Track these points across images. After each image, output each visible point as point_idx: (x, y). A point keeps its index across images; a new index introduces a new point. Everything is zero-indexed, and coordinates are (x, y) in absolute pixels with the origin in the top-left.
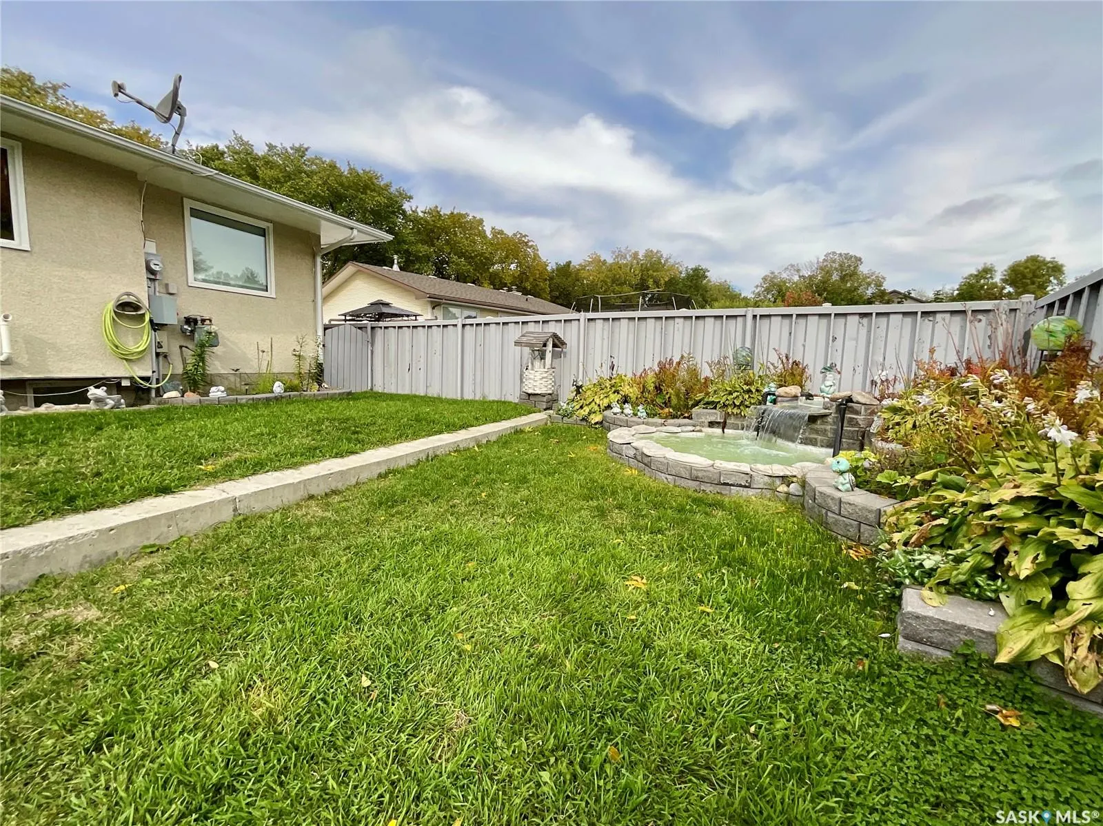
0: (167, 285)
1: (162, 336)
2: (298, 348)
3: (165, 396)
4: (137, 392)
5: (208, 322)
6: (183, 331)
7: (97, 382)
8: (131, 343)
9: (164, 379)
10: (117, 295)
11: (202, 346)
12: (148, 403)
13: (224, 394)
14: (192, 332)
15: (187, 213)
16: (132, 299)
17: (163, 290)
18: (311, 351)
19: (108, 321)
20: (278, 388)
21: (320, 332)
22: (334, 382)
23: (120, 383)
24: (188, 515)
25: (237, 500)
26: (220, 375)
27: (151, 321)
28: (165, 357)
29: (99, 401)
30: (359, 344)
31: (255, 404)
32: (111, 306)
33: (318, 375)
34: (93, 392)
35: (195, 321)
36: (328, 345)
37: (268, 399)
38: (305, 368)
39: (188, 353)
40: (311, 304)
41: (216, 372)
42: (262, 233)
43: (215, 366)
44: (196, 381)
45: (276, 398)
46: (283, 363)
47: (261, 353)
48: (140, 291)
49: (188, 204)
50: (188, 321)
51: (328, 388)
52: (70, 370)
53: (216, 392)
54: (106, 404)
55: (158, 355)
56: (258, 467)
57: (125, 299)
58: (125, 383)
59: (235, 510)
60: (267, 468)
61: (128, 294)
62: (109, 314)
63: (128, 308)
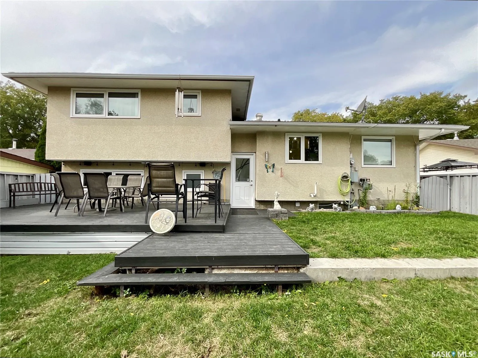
0: (355, 168)
1: (353, 186)
2: (406, 189)
3: (353, 208)
4: (345, 206)
5: (368, 180)
6: (360, 184)
7: (335, 202)
8: (344, 189)
9: (352, 202)
10: (342, 174)
11: (366, 189)
12: (347, 210)
13: (376, 209)
14: (363, 184)
15: (362, 140)
16: (346, 175)
17: (354, 170)
18: (414, 190)
19: (339, 182)
20: (398, 208)
21: (418, 181)
22: (426, 205)
23: (340, 203)
24: (398, 271)
25: (417, 270)
26: (371, 200)
27: (351, 181)
28: (353, 193)
29: (335, 209)
30: (442, 186)
31: (390, 215)
32: (340, 177)
33: (417, 202)
34: (334, 206)
35: (364, 180)
36: (423, 187)
37: (394, 213)
38: (410, 198)
39: (361, 192)
40: (414, 169)
41: (369, 199)
42: (390, 141)
43: (370, 197)
44: (363, 203)
45: (398, 213)
46: (400, 196)
47: (389, 192)
48: (347, 171)
49: (363, 138)
50: (361, 180)
51: (423, 209)
52: (328, 198)
53: (373, 208)
54: (337, 210)
55: (351, 193)
56: (418, 254)
57: (344, 175)
58: (342, 203)
59: (416, 274)
60: (424, 256)
61: (345, 173)
62: (339, 180)
63: (345, 178)
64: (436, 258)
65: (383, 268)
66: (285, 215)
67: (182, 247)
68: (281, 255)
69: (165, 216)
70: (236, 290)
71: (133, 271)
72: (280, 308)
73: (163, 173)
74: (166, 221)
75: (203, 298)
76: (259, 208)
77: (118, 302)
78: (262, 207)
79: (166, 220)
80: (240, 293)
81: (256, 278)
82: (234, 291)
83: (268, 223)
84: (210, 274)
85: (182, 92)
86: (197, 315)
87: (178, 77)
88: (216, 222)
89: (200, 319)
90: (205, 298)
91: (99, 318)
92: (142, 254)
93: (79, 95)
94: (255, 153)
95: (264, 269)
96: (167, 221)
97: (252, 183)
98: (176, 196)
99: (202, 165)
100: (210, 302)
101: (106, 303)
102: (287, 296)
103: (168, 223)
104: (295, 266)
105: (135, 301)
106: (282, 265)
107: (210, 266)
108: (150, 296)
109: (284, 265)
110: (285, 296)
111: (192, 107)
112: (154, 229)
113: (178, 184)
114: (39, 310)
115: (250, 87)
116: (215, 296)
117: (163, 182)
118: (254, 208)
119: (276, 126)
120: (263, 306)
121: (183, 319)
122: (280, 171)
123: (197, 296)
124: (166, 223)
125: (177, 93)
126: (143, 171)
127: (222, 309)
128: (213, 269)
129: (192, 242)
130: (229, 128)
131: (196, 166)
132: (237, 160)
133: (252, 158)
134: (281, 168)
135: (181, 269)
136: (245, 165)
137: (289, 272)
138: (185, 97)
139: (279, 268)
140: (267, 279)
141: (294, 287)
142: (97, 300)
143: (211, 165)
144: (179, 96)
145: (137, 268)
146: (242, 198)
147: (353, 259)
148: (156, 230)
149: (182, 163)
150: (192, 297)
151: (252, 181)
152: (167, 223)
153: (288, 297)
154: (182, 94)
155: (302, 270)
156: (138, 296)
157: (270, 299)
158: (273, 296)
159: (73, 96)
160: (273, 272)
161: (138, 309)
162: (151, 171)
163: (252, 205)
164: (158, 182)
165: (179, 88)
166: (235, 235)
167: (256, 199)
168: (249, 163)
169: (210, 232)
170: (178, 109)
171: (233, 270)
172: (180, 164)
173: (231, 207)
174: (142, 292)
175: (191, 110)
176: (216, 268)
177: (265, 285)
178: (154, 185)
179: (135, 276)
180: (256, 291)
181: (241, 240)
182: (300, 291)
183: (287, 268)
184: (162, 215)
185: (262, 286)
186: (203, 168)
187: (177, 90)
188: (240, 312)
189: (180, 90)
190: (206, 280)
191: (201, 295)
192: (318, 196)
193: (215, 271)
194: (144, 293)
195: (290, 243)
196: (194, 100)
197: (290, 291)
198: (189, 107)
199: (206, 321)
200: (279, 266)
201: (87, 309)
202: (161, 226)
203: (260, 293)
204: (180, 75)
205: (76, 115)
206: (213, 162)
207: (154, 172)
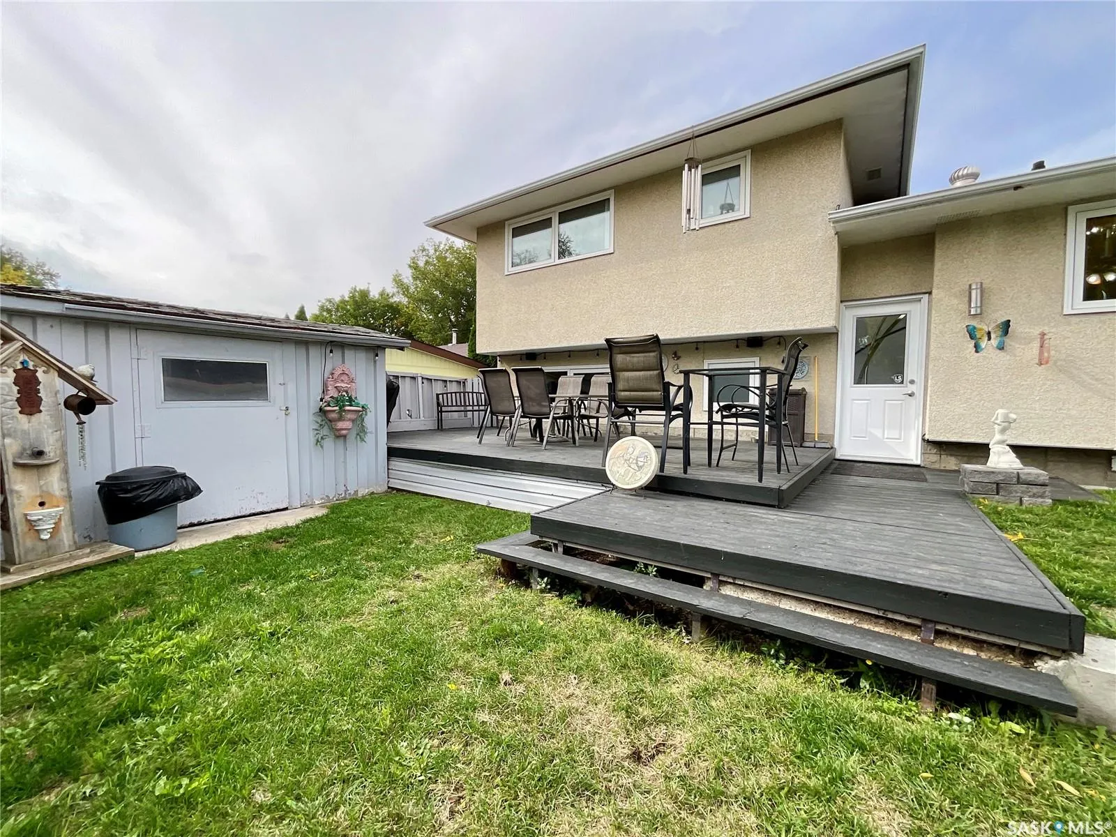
66: (1035, 490)
67: (661, 520)
68: (946, 594)
69: (636, 453)
70: (777, 652)
71: (560, 549)
72: (912, 747)
73: (637, 358)
74: (637, 463)
75: (687, 642)
76: (937, 466)
77: (528, 596)
78: (951, 463)
79: (637, 461)
80: (787, 663)
81: (839, 635)
82: (770, 652)
83: (955, 505)
84: (715, 592)
85: (697, 167)
86: (659, 669)
87: (688, 134)
88: (760, 480)
89: (663, 680)
90: (692, 643)
91: (495, 611)
92: (576, 519)
93: (518, 232)
94: (930, 293)
95: (881, 622)
96: (640, 464)
97: (911, 389)
98: (664, 413)
99: (755, 343)
100: (698, 656)
101: (511, 593)
102: (951, 724)
103: (641, 467)
104: (1015, 644)
105: (553, 603)
106: (954, 626)
107: (716, 575)
108: (582, 603)
109: (963, 628)
110: (945, 723)
111: (729, 201)
112: (614, 477)
113: (669, 384)
114: (429, 575)
115: (911, 86)
116: (717, 647)
117: (638, 379)
118: (918, 462)
119: (1023, 186)
120: (848, 718)
121: (624, 666)
122: (1036, 344)
123: (673, 634)
124: (636, 468)
125: (685, 173)
127: (723, 679)
128: (722, 583)
129: (686, 515)
130: (833, 232)
131: (737, 347)
132: (861, 324)
133: (915, 314)
134: (1043, 335)
135: (646, 566)
136: (888, 333)
137: (983, 655)
138: (708, 179)
139: (939, 634)
140: (877, 648)
141: (993, 707)
142: (500, 583)
143: (779, 343)
144: (691, 179)
145: (567, 544)
146: (873, 431)
148: (617, 481)
149: (704, 342)
150: (664, 632)
151: (912, 382)
152: (640, 468)
153: (955, 727)
154: (698, 174)
155: (1045, 666)
156: (560, 596)
157: (877, 709)
158: (894, 704)
159: (508, 233)
160: (915, 638)
161: (553, 617)
162: (614, 356)
163: (912, 454)
164: (628, 380)
165: (691, 159)
166: (813, 518)
167: (927, 437)
168: (905, 328)
169: (744, 502)
170: (689, 211)
171: (777, 598)
172: (700, 346)
173: (838, 456)
174: (570, 592)
175: (730, 207)
176: (730, 583)
177: (869, 663)
178: (620, 385)
179: (560, 558)
180: (840, 674)
181: (825, 531)
182: (1018, 728)
183: (978, 644)
184: (631, 450)
185: (861, 668)
186: (758, 350)
187: (686, 165)
188: (771, 707)
189: (693, 163)
190: (695, 602)
191: (684, 634)
193: (728, 591)
194: (572, 596)
195: (1012, 570)
196: (733, 182)
197: (973, 715)
198: (723, 203)
199: (674, 690)
200: (939, 627)
201: (484, 592)
202: (627, 472)
203: (853, 685)
204: (693, 127)
205: (514, 268)
206: (785, 334)
207: (620, 359)
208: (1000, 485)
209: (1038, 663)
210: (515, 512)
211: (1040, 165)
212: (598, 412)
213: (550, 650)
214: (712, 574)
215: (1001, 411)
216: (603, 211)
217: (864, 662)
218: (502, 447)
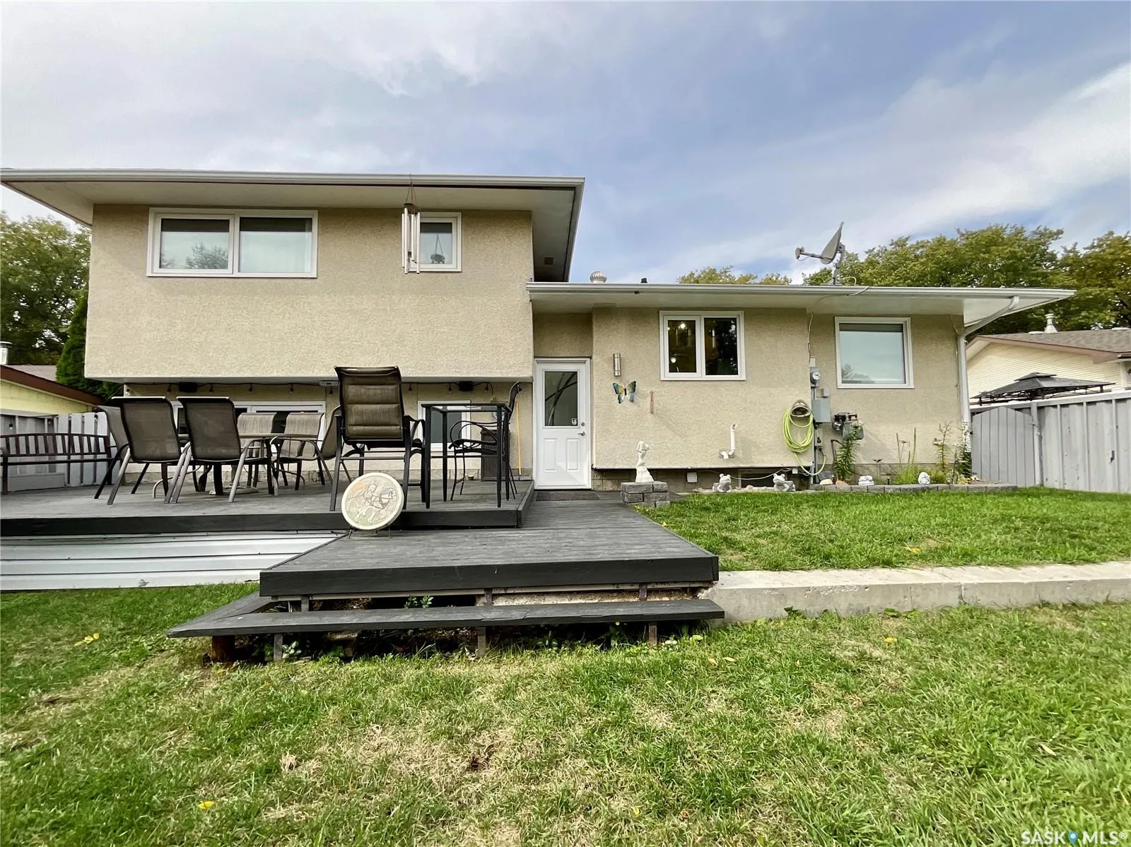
0: (822, 390)
1: (819, 433)
2: (940, 437)
3: (822, 483)
4: (801, 479)
5: (853, 418)
6: (834, 428)
7: (779, 470)
8: (799, 439)
9: (819, 469)
10: (792, 403)
11: (849, 439)
12: (808, 489)
13: (872, 483)
14: (841, 427)
15: (837, 327)
16: (802, 405)
17: (820, 395)
18: (957, 439)
19: (787, 423)
20: (924, 479)
21: (967, 417)
22: (985, 474)
23: (791, 472)
24: (919, 590)
25: (963, 588)
26: (862, 466)
27: (814, 421)
28: (820, 450)
29: (780, 485)
30: (1020, 430)
31: (903, 494)
32: (789, 411)
33: (965, 466)
35: (844, 418)
36: (977, 432)
37: (915, 490)
38: (950, 459)
39: (837, 446)
40: (955, 391)
41: (858, 462)
42: (899, 328)
43: (860, 457)
44: (844, 470)
45: (923, 490)
46: (926, 454)
47: (901, 444)
48: (806, 398)
49: (838, 320)
50: (837, 418)
51: (979, 480)
52: (763, 462)
53: (865, 481)
54: (784, 488)
55: (815, 448)
56: (967, 558)
57: (798, 405)
58: (795, 472)
59: (961, 597)
60: (978, 561)
61: (800, 402)
62: (788, 418)
63: (799, 413)
64: (1007, 566)
65: (888, 585)
66: (662, 495)
67: (421, 553)
68: (652, 560)
69: (379, 490)
70: (550, 642)
71: (305, 606)
72: (653, 670)
73: (375, 391)
74: (380, 501)
75: (473, 659)
76: (600, 489)
77: (272, 671)
78: (609, 485)
79: (380, 498)
80: (559, 647)
81: (595, 611)
82: (544, 642)
83: (623, 512)
84: (489, 606)
85: (416, 214)
86: (457, 689)
87: (407, 180)
88: (499, 506)
89: (467, 697)
90: (478, 658)
91: (224, 702)
92: (326, 566)
93: (168, 225)
94: (591, 358)
95: (615, 594)
96: (385, 501)
97: (583, 429)
98: (404, 449)
99: (465, 386)
100: (489, 666)
101: (239, 674)
102: (668, 649)
103: (386, 504)
104: (687, 585)
105: (309, 670)
106: (657, 583)
107: (488, 590)
108: (346, 660)
109: (662, 583)
110: (664, 649)
111: (439, 253)
112: (353, 520)
113: (409, 418)
114: (76, 693)
115: (576, 203)
116: (501, 654)
117: (374, 413)
118: (590, 487)
119: (636, 292)
120: (613, 668)
121: (425, 698)
122: (649, 399)
123: (457, 657)
124: (380, 506)
125: (405, 216)
126: (323, 403)
127: (518, 677)
128: (495, 596)
129: (444, 545)
130: (529, 299)
131: (450, 389)
132: (549, 376)
133: (583, 371)
134: (652, 393)
135: (419, 599)
136: (566, 386)
137: (672, 599)
138: (425, 228)
139: (649, 592)
140: (621, 611)
141: (685, 630)
142: (217, 669)
143: (487, 389)
144: (410, 224)
145: (315, 598)
146: (559, 464)
147: (819, 571)
148: (357, 523)
149: (418, 383)
150: (447, 659)
151: (583, 424)
152: (384, 505)
153: (670, 649)
154: (417, 220)
155: (702, 595)
156: (316, 659)
157: (629, 655)
158: (634, 649)
159: (154, 226)
160: (636, 599)
161: (319, 681)
162: (345, 387)
163: (585, 481)
164: (361, 413)
165: (411, 204)
166: (546, 531)
167: (594, 467)
168: (576, 383)
169: (488, 527)
170: (410, 253)
171: (542, 598)
172: (412, 385)
173: (536, 488)
174: (326, 652)
175: (438, 259)
176: (501, 595)
177: (618, 624)
178: (352, 419)
179: (307, 616)
180: (597, 643)
181: (559, 539)
182: (699, 637)
183: (669, 592)
184: (372, 487)
185: (612, 629)
186: (468, 394)
187: (406, 210)
188: (562, 681)
189: (413, 210)
190: (479, 617)
191: (468, 654)
192: (740, 454)
193: (501, 602)
194: (332, 654)
195: (673, 541)
196: (443, 237)
197: (675, 639)
198: (433, 253)
199: (481, 699)
200: (649, 587)
201: (195, 686)
202: (369, 511)
203: (607, 646)
204: (411, 176)
205: (162, 270)
206: (490, 381)
207: (352, 390)
208: (644, 494)
209: (699, 595)
210: (197, 586)
211: (644, 281)
212: (300, 453)
213: (332, 712)
214: (486, 589)
215: (641, 443)
216: (303, 230)
217: (614, 624)
218: (158, 505)
